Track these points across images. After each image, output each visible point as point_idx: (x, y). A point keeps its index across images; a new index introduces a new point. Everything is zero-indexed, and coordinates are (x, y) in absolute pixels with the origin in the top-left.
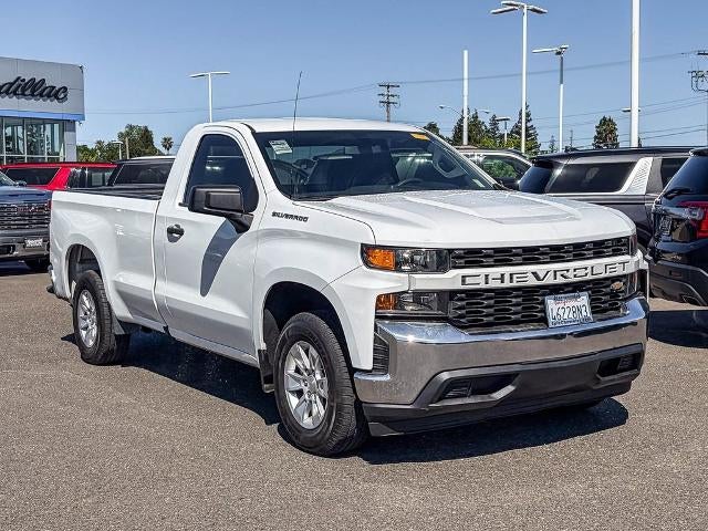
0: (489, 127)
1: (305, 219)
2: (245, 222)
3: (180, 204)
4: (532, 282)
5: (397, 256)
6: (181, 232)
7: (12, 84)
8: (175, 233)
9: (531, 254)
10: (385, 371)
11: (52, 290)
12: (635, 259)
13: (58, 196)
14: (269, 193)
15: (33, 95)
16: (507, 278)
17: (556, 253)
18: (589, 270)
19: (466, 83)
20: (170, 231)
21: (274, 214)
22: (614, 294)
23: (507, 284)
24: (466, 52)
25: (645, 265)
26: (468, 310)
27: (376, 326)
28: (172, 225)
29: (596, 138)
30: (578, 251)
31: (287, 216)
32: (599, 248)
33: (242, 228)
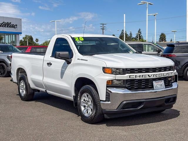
0: (129, 36)
1: (87, 60)
2: (70, 61)
3: (51, 57)
4: (148, 77)
5: (112, 70)
6: (51, 64)
7: (2, 24)
8: (49, 64)
9: (147, 70)
10: (109, 101)
11: (12, 80)
12: (174, 72)
13: (14, 54)
14: (76, 54)
15: (8, 27)
16: (141, 76)
17: (154, 70)
18: (163, 75)
19: (125, 23)
20: (48, 64)
21: (78, 59)
22: (169, 81)
23: (141, 78)
24: (125, 15)
25: (177, 74)
26: (131, 85)
27: (106, 89)
28: (48, 62)
29: (160, 39)
30: (160, 69)
31: (82, 60)
32: (165, 69)
33: (69, 63)
